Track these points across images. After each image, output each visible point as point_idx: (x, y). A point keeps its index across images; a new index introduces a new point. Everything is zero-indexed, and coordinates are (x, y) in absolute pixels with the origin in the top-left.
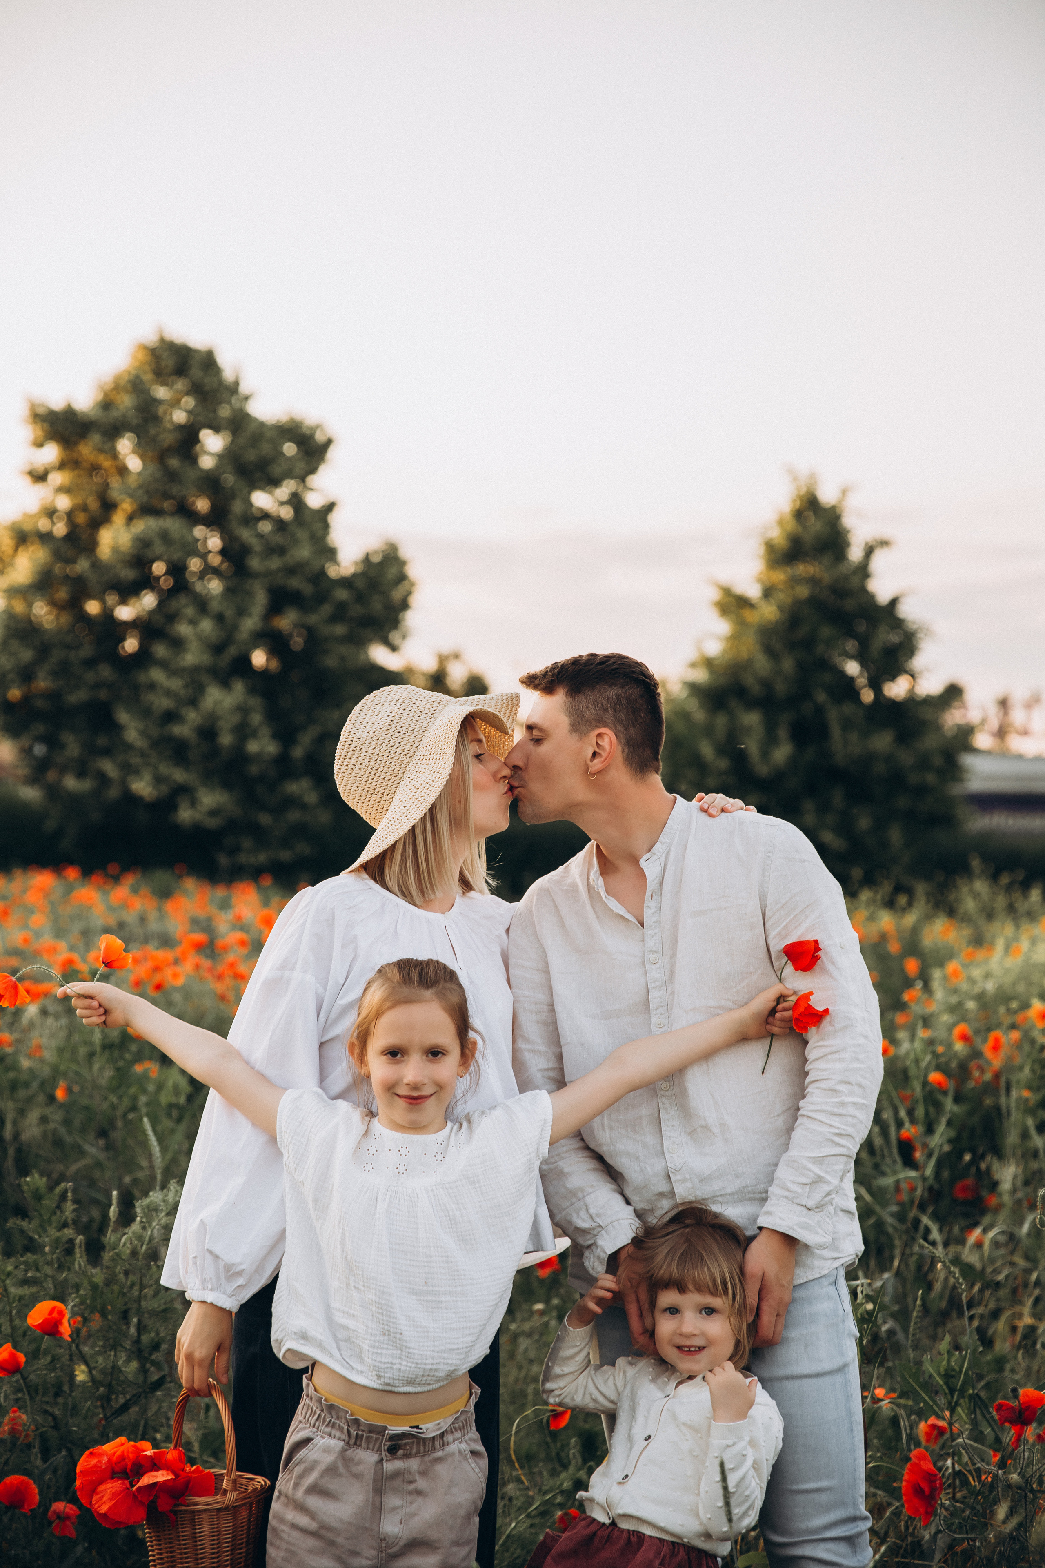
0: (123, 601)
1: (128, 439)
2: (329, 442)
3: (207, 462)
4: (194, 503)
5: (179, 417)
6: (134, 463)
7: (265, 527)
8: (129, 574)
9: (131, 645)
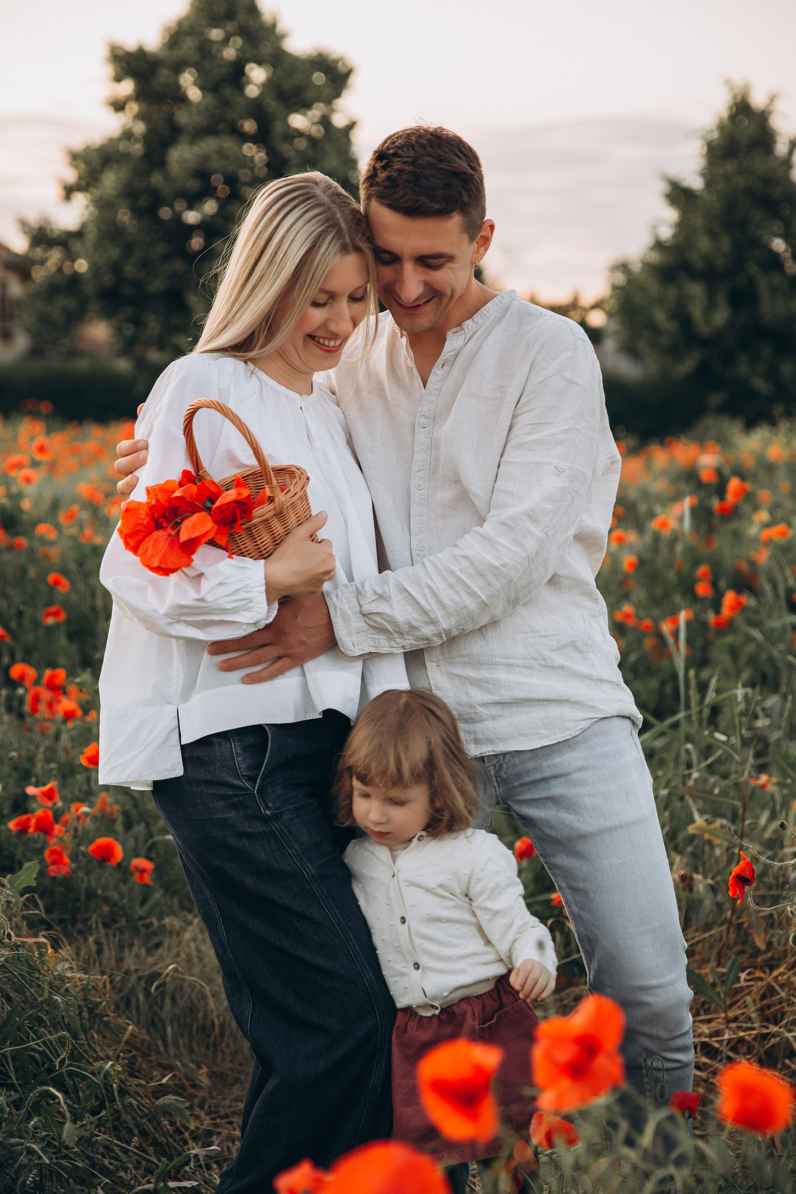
0: (190, 207)
1: (189, 73)
2: (350, 72)
3: (252, 91)
4: (242, 126)
5: (230, 53)
6: (194, 94)
7: (301, 144)
8: (193, 185)
9: (196, 242)
